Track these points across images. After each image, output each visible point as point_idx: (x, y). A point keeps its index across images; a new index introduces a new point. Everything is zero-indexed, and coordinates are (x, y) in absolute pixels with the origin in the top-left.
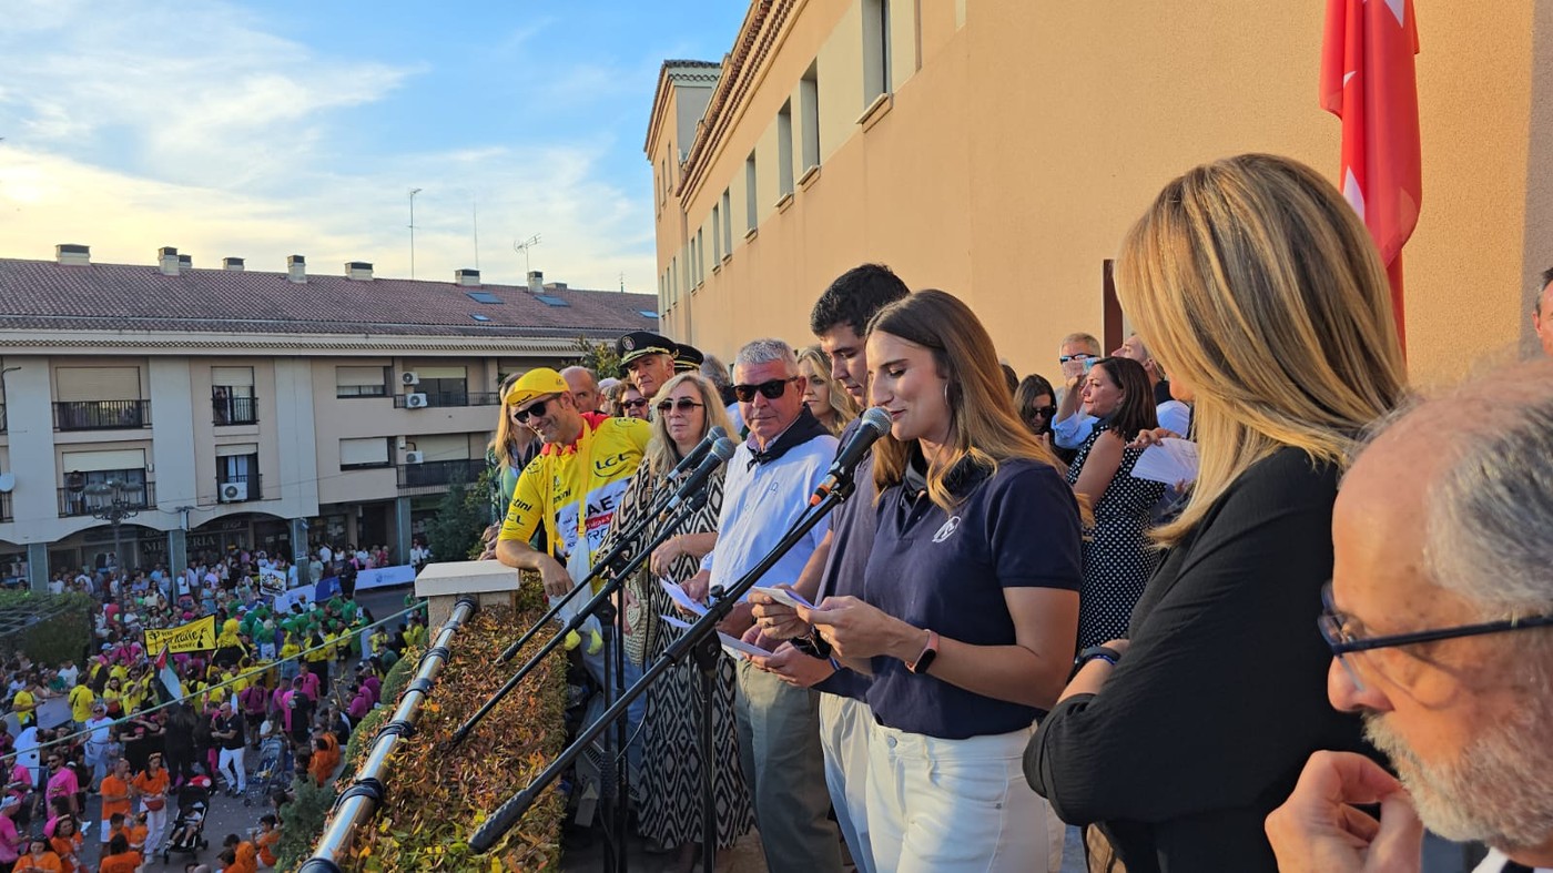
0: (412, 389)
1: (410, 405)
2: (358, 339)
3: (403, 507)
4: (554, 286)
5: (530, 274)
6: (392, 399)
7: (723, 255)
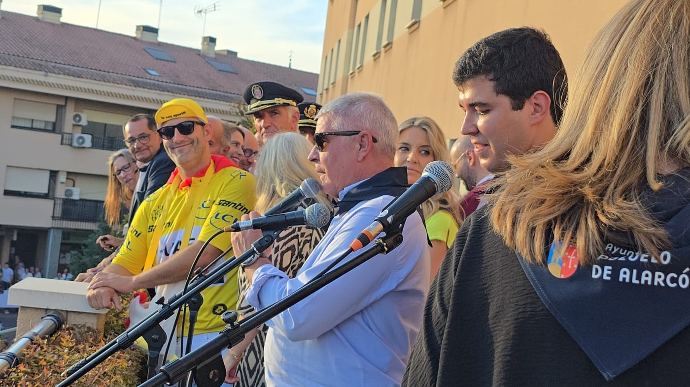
0: (80, 129)
1: (75, 144)
2: (38, 76)
3: (54, 237)
4: (226, 53)
5: (205, 39)
6: (60, 136)
7: (384, 42)
